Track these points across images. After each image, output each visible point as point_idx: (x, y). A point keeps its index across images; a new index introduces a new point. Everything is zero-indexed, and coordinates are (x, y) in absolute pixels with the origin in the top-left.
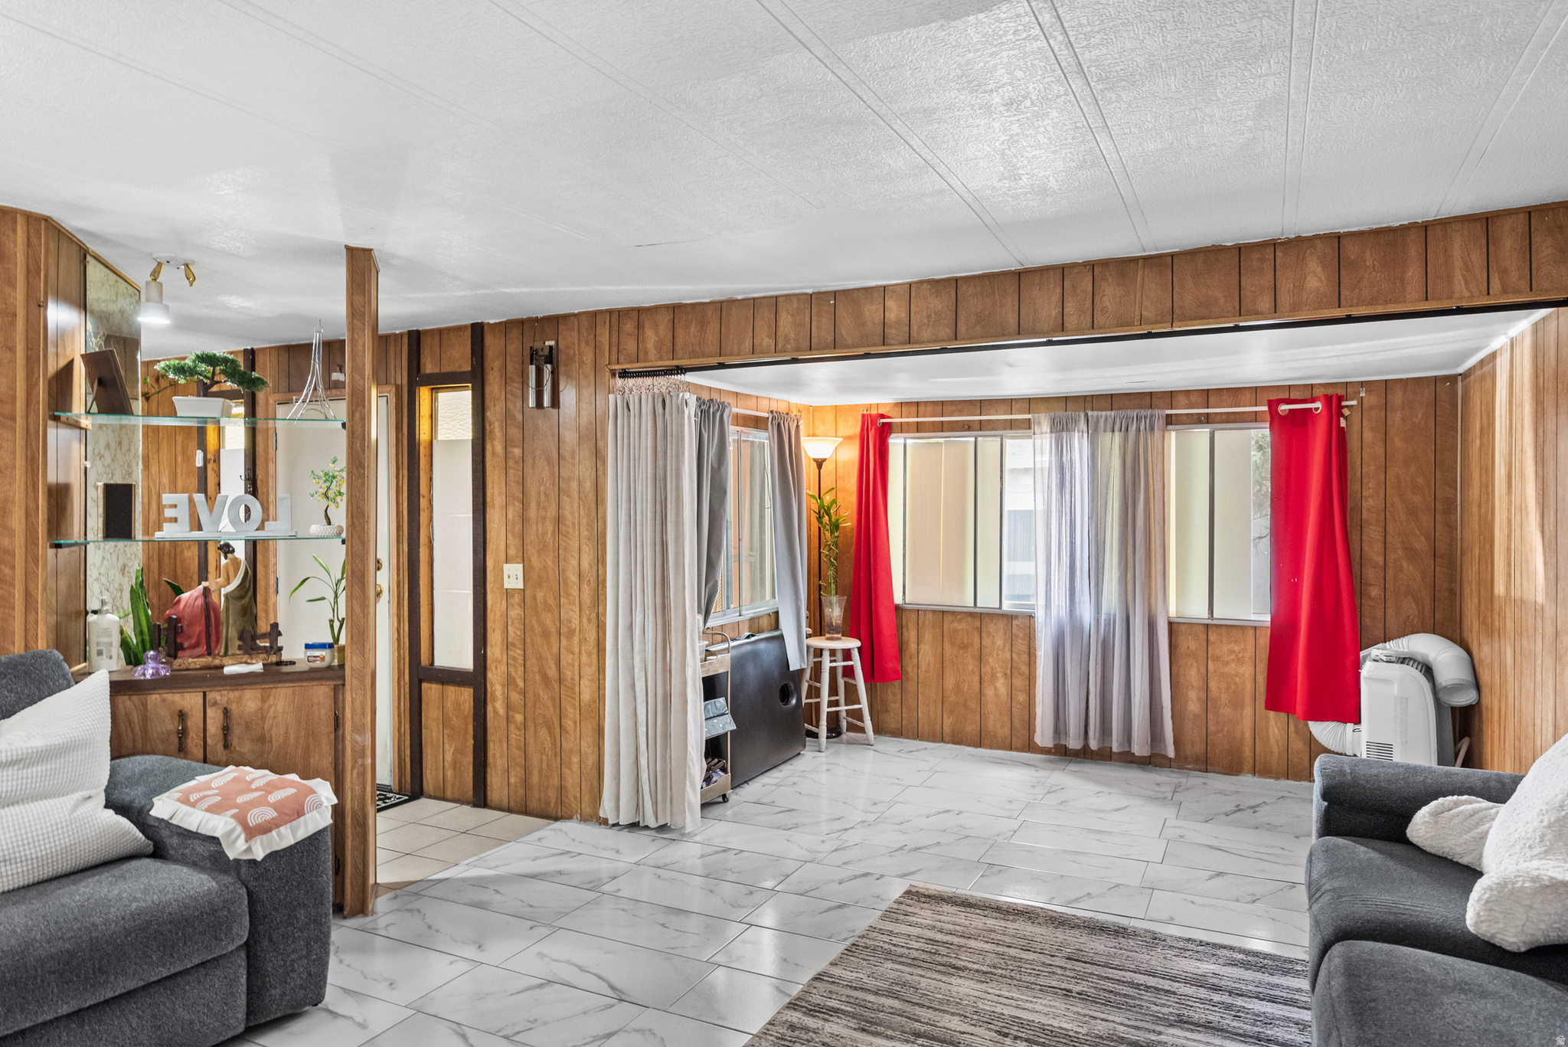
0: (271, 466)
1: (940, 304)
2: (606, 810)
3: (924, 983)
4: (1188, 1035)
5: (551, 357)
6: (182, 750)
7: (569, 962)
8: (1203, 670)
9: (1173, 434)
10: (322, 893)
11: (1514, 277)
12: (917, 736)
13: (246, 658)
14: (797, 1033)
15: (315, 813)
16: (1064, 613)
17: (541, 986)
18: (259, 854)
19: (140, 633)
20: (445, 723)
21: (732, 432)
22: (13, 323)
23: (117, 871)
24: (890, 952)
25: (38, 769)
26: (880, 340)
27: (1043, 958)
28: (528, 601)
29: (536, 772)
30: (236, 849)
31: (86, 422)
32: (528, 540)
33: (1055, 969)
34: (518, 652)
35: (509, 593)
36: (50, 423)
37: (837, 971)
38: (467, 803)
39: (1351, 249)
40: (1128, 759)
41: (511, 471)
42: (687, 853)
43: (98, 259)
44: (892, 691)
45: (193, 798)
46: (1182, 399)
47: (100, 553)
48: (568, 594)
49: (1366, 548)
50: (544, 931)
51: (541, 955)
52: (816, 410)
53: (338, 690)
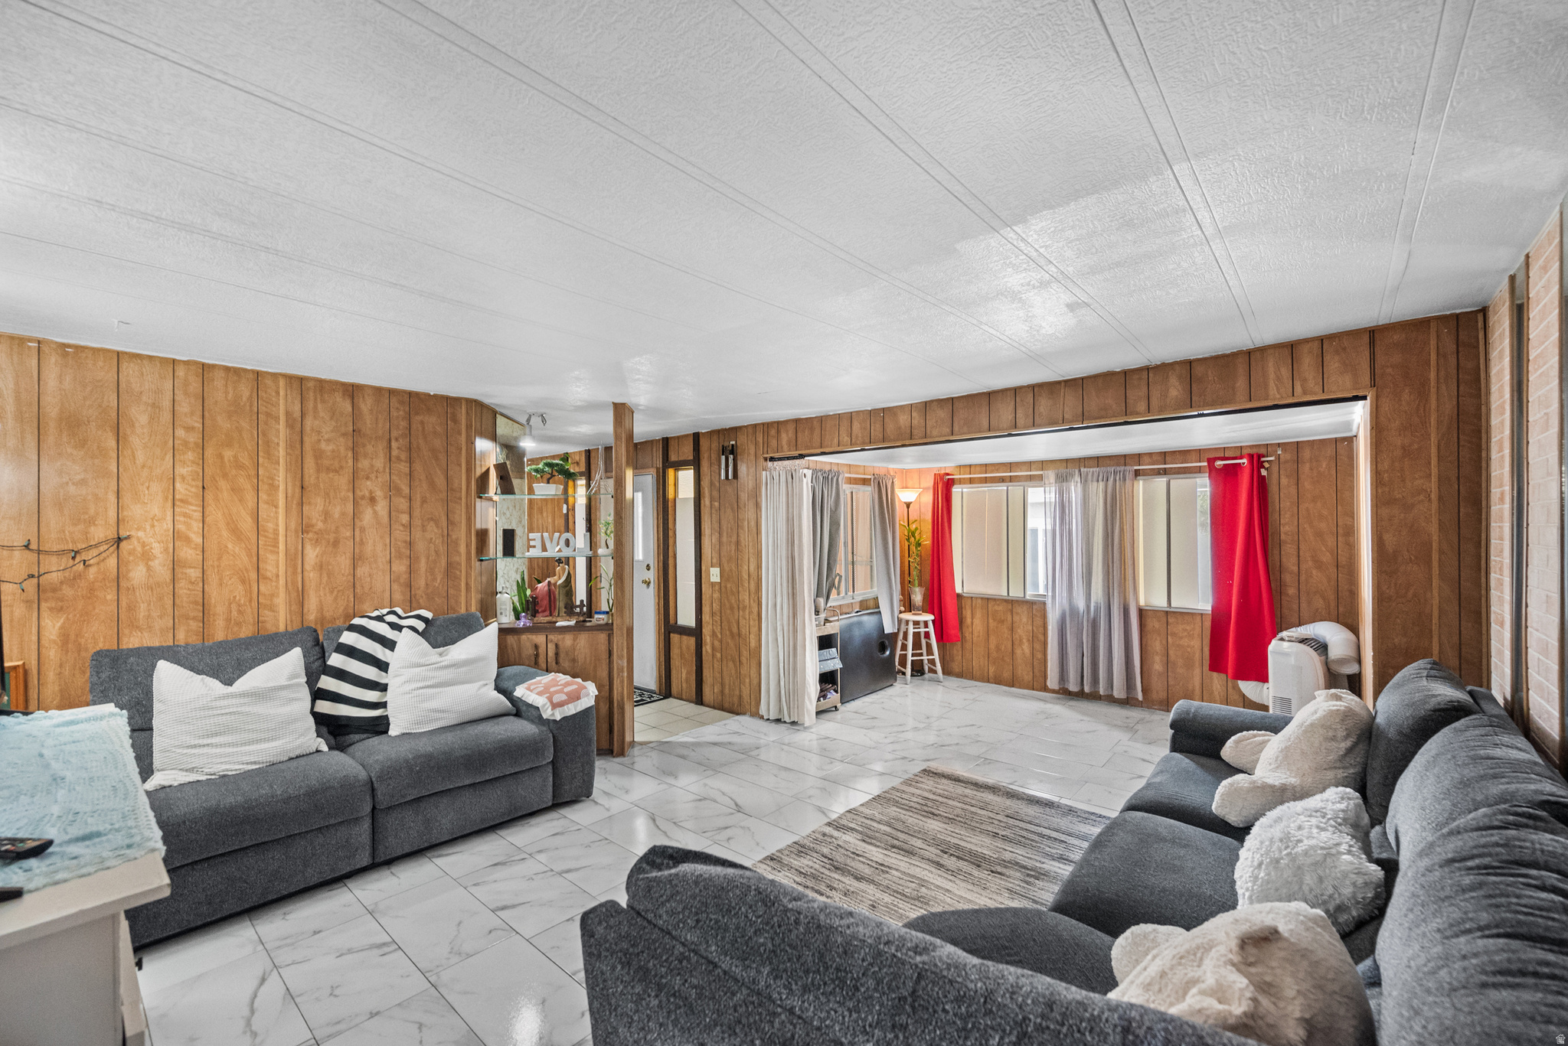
0: (598, 513)
1: (943, 414)
2: (763, 711)
3: (911, 820)
4: (1061, 866)
5: (733, 451)
6: (536, 664)
7: (718, 790)
8: (1164, 642)
9: (1141, 482)
10: (590, 740)
11: (1311, 384)
12: (972, 678)
13: (568, 618)
14: (826, 838)
15: (586, 699)
16: (1065, 601)
17: (700, 800)
18: (558, 718)
19: (521, 604)
20: (682, 655)
21: (846, 488)
22: (460, 453)
23: (496, 721)
24: (897, 802)
25: (463, 669)
26: (908, 436)
27: (991, 814)
28: (723, 590)
29: (727, 687)
30: (547, 714)
31: (495, 498)
32: (722, 554)
33: (994, 821)
34: (717, 618)
35: (713, 584)
36: (478, 500)
37: (862, 809)
38: (691, 702)
39: (1199, 370)
40: (1111, 700)
41: (714, 515)
42: (801, 737)
43: (502, 415)
44: (956, 649)
45: (532, 688)
46: (1146, 459)
47: (504, 563)
48: (742, 585)
49: (1284, 560)
50: (710, 772)
51: (705, 785)
52: (908, 471)
53: (610, 636)
